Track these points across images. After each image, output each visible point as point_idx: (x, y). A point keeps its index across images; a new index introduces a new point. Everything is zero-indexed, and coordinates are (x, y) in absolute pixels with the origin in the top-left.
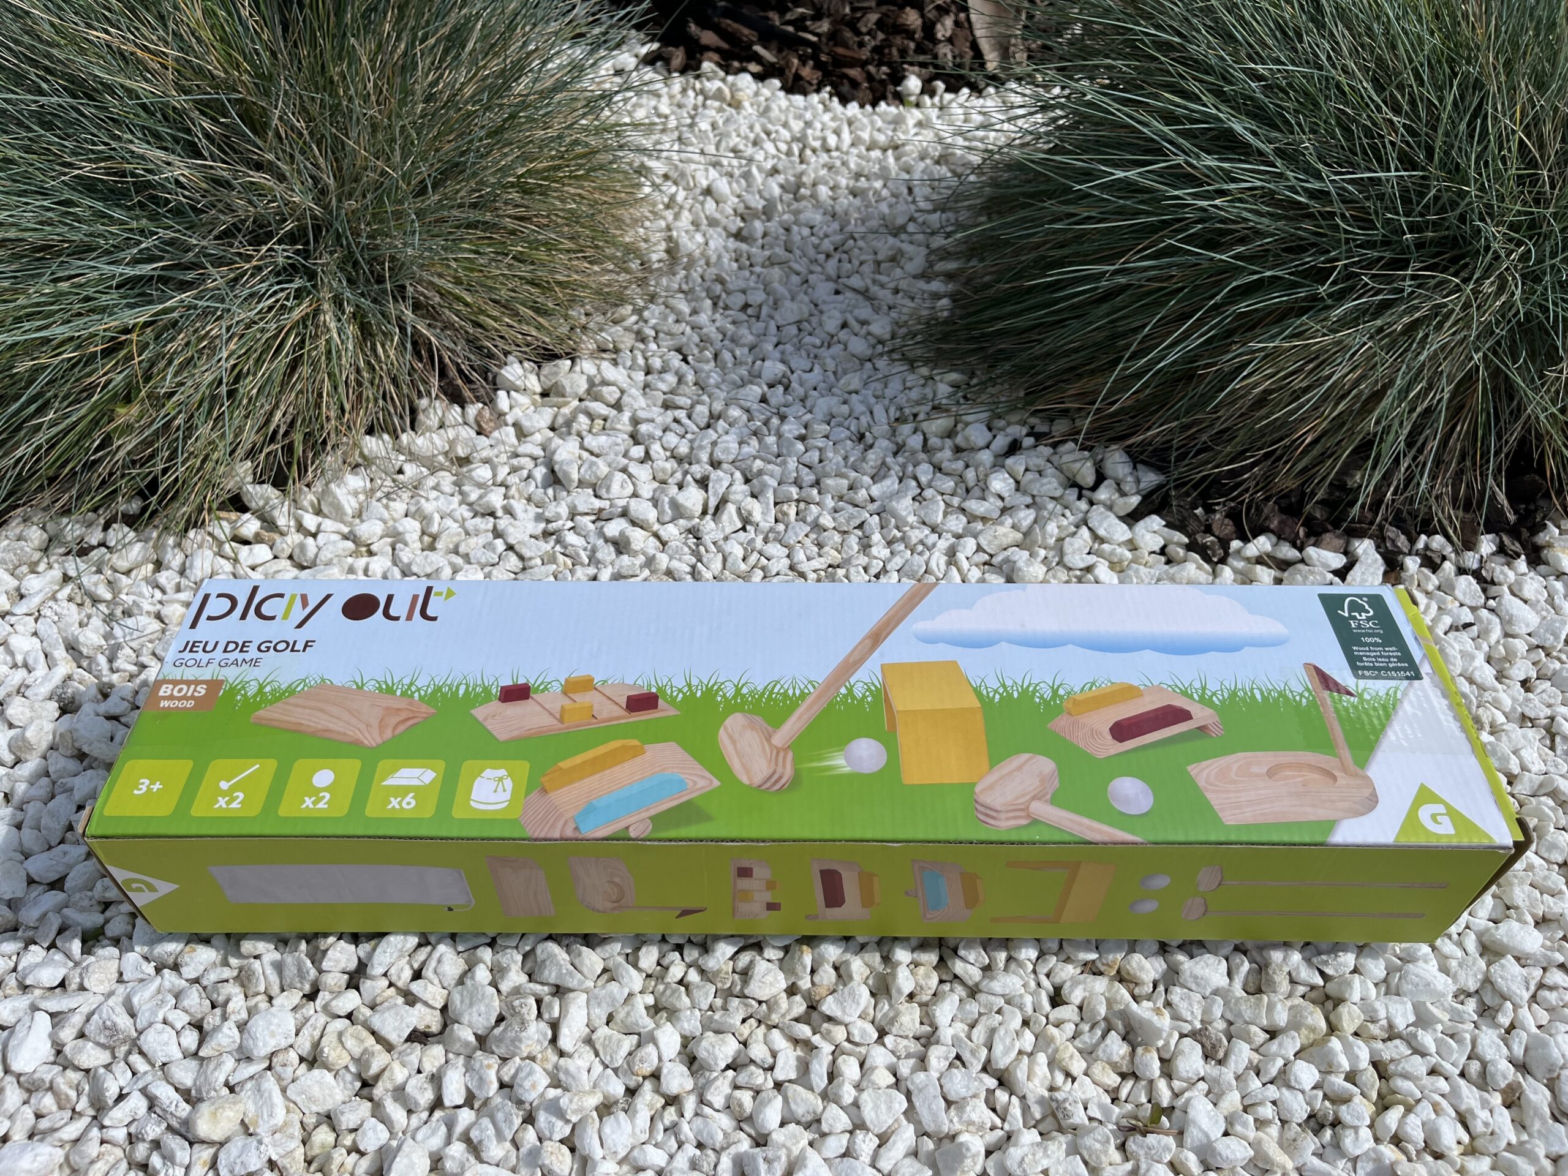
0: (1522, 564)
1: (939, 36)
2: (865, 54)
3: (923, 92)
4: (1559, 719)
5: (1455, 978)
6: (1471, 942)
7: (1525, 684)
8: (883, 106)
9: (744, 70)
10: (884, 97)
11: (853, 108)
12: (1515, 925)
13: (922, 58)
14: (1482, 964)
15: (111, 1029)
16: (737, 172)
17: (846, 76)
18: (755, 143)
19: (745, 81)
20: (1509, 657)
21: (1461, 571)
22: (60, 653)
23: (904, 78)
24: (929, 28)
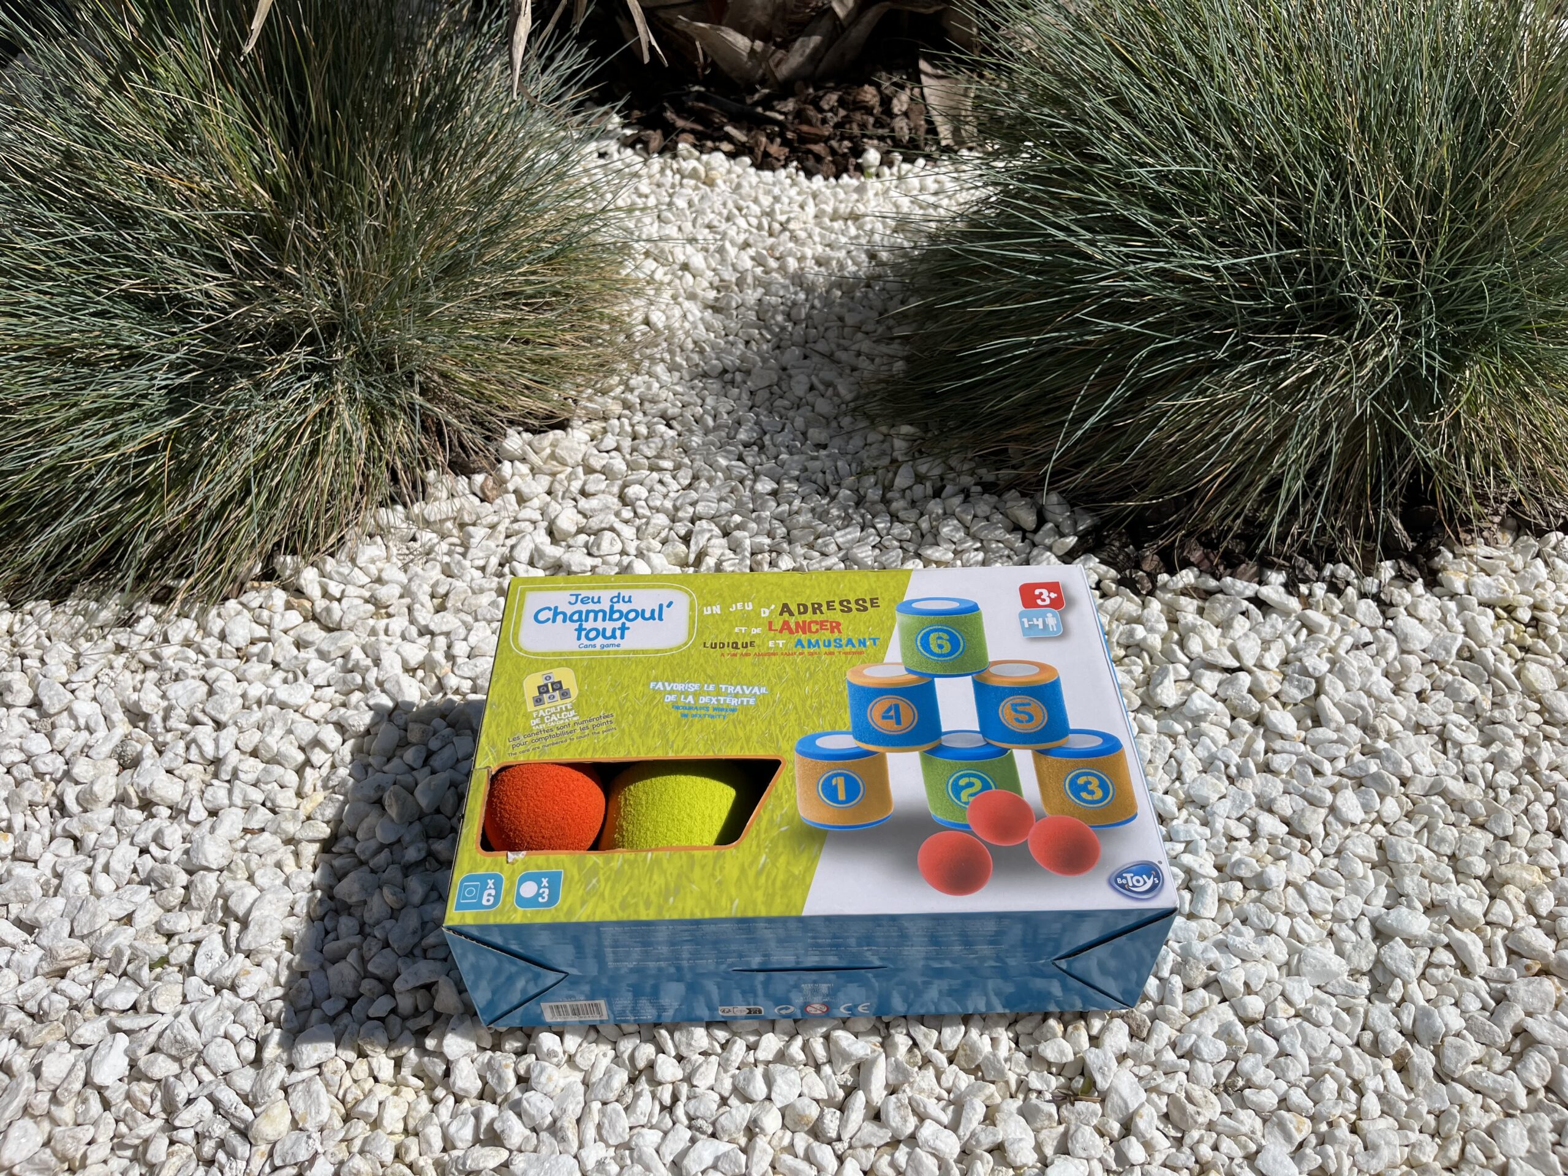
0: (1419, 586)
1: (896, 110)
2: (827, 131)
3: (882, 163)
4: (1450, 726)
5: (1349, 960)
6: (1365, 928)
7: (1421, 696)
8: (845, 178)
9: (717, 149)
10: (846, 170)
11: (818, 180)
12: (1404, 910)
13: (880, 131)
14: (1374, 947)
15: (180, 1042)
16: (712, 248)
17: (810, 151)
18: (728, 219)
19: (718, 159)
20: (1405, 671)
21: (1363, 595)
22: (118, 716)
23: (864, 151)
24: (886, 102)
